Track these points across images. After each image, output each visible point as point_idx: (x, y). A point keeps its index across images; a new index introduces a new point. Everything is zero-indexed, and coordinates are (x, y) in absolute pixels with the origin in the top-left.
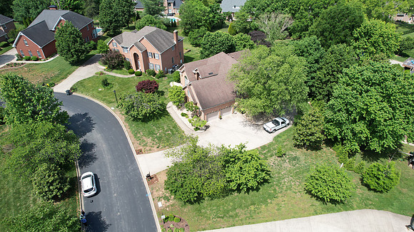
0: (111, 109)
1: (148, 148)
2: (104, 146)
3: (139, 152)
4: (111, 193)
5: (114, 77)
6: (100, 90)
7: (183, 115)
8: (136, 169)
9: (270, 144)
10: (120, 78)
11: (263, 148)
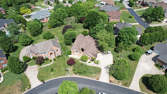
0: (69, 76)
1: (98, 77)
2: (87, 86)
3: (98, 79)
4: (110, 92)
5: (48, 66)
6: (52, 73)
7: (89, 62)
8: (104, 83)
9: (114, 56)
10: (50, 65)
11: (113, 57)
